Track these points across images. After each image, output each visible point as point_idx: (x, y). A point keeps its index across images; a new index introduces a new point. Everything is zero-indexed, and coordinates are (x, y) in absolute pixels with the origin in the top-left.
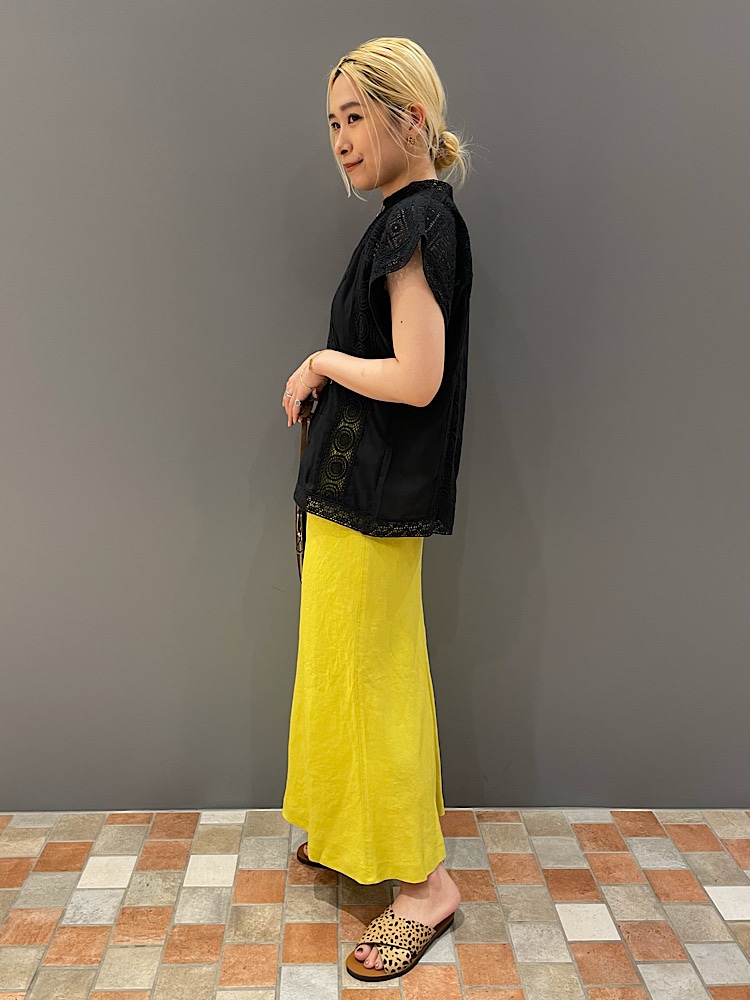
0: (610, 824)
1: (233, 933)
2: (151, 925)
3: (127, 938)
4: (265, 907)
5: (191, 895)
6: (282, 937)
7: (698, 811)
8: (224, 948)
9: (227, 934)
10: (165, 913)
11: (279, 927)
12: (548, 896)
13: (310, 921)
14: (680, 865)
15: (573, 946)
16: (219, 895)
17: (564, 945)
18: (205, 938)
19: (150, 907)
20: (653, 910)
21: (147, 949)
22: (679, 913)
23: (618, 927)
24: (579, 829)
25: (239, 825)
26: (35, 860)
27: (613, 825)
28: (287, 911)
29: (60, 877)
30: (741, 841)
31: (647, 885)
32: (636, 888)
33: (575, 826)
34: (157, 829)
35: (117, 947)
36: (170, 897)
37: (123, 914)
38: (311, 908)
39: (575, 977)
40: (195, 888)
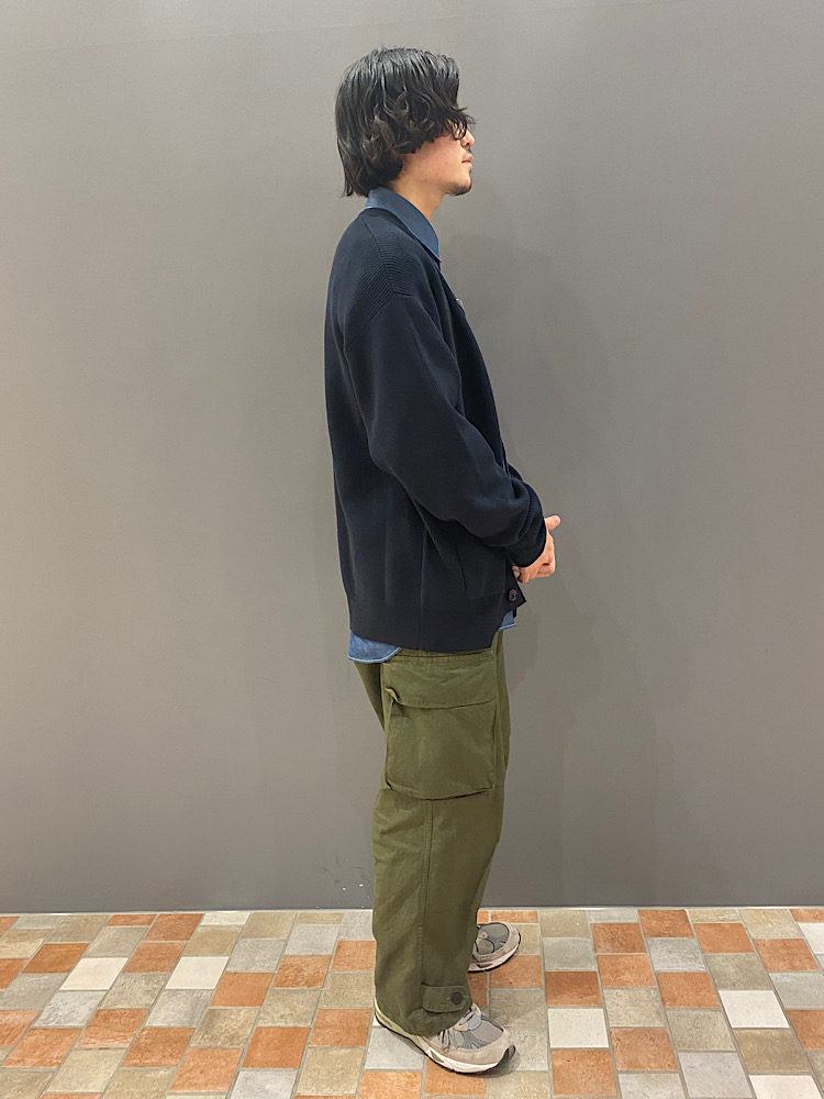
0: (635, 924)
1: (200, 1036)
2: (121, 1028)
3: (93, 1040)
4: (238, 1012)
5: (170, 997)
6: (250, 1041)
7: (736, 908)
8: (187, 1052)
9: (194, 1037)
10: (140, 1014)
11: (249, 1031)
12: (543, 1000)
13: (282, 1024)
14: (699, 967)
15: (554, 1053)
16: (198, 998)
17: (545, 1053)
18: (173, 1041)
19: (125, 1009)
20: (654, 1015)
22: (682, 1019)
23: (610, 1033)
24: (598, 928)
25: (239, 926)
26: (27, 962)
28: (261, 1015)
29: (46, 978)
30: (776, 940)
31: (655, 989)
32: (642, 992)
33: (595, 926)
34: (155, 931)
35: (81, 1049)
36: (147, 1000)
37: (97, 1016)
38: (288, 1012)
39: (546, 1087)
40: (177, 990)
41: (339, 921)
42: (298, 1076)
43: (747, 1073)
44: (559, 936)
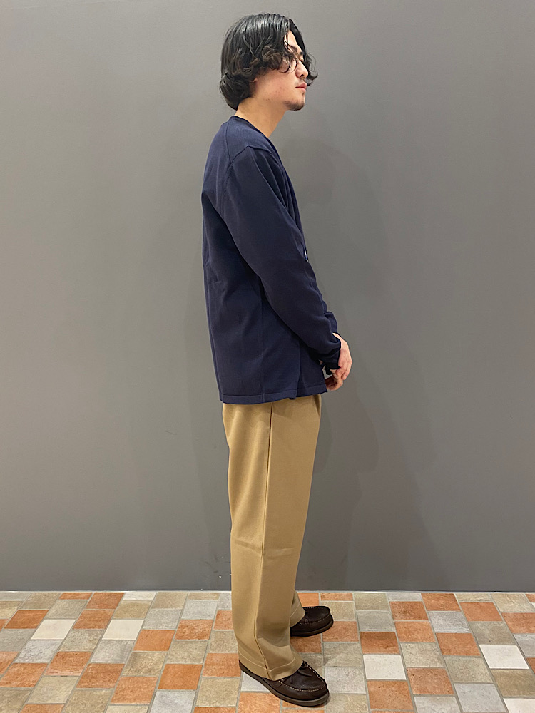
0: (419, 602)
1: (128, 669)
2: (75, 663)
3: (56, 671)
4: (154, 654)
5: (106, 645)
6: (162, 672)
7: (489, 593)
8: (120, 679)
9: (124, 670)
10: (86, 655)
11: (161, 666)
12: (360, 649)
13: (182, 662)
14: (466, 630)
15: (369, 683)
16: (125, 645)
17: (363, 682)
18: (110, 672)
19: (76, 652)
20: (436, 660)
22: (455, 663)
23: (406, 671)
24: (395, 605)
25: (149, 601)
26: (8, 622)
27: (421, 602)
28: (169, 657)
29: (21, 632)
30: (517, 614)
31: (436, 644)
32: (427, 645)
33: (392, 603)
34: (92, 603)
35: (48, 677)
36: (91, 646)
37: (57, 656)
38: (186, 654)
39: (365, 704)
40: (110, 640)
41: (217, 598)
42: (196, 695)
43: (502, 696)
44: (368, 609)
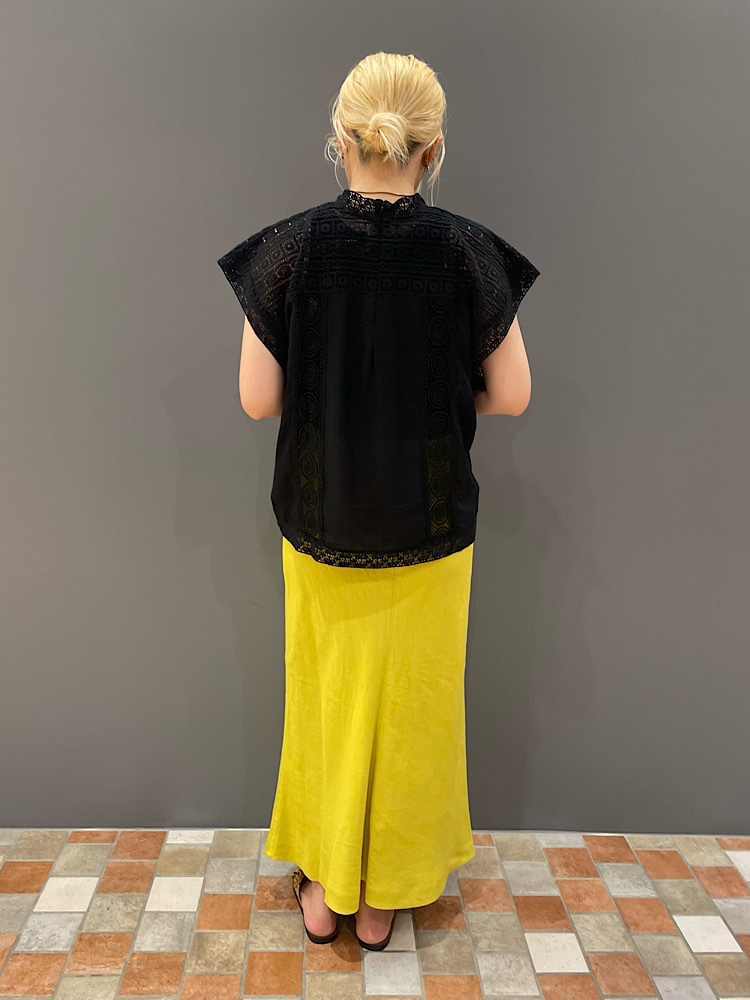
0: (582, 849)
1: (194, 962)
2: (109, 953)
3: (83, 966)
4: (227, 936)
5: (152, 920)
6: (245, 966)
7: (669, 836)
8: (184, 978)
9: (188, 962)
10: (125, 939)
11: (242, 956)
12: (518, 924)
13: (274, 949)
14: (650, 893)
15: (542, 978)
16: (182, 921)
17: (532, 977)
18: (166, 966)
19: (109, 933)
20: (622, 940)
21: (103, 978)
22: (648, 944)
23: (587, 958)
24: (551, 853)
25: (207, 845)
27: (584, 850)
28: (251, 939)
29: (16, 899)
30: (711, 868)
31: (617, 914)
32: (607, 917)
33: (547, 850)
34: (120, 849)
35: (71, 976)
36: (130, 923)
37: (80, 940)
38: (276, 936)
40: (157, 913)
43: (718, 995)
44: (517, 860)
